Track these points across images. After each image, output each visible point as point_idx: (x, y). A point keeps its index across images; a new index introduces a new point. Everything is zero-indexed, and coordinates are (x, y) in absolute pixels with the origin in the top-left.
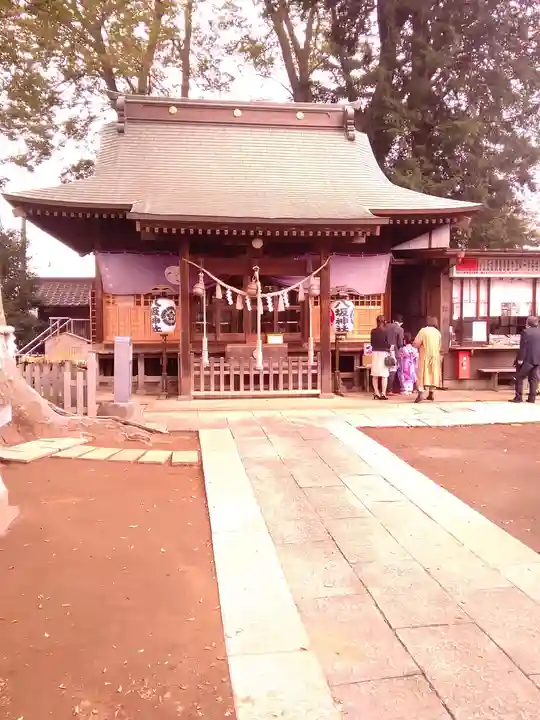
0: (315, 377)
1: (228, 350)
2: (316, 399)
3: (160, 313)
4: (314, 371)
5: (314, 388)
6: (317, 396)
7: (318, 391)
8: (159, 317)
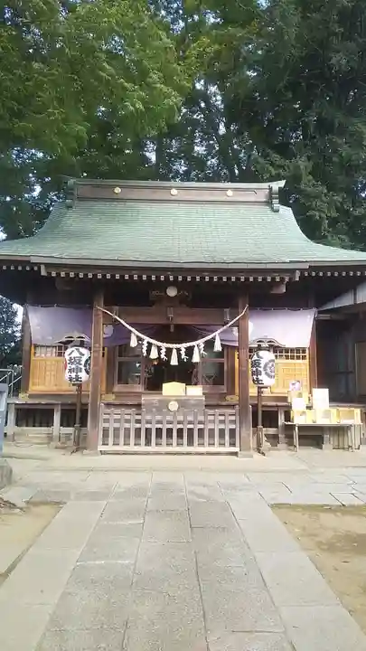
0: (232, 432)
1: (143, 402)
2: (234, 457)
3: (83, 362)
4: (233, 427)
5: (233, 444)
6: (235, 454)
7: (236, 449)
8: (82, 366)
